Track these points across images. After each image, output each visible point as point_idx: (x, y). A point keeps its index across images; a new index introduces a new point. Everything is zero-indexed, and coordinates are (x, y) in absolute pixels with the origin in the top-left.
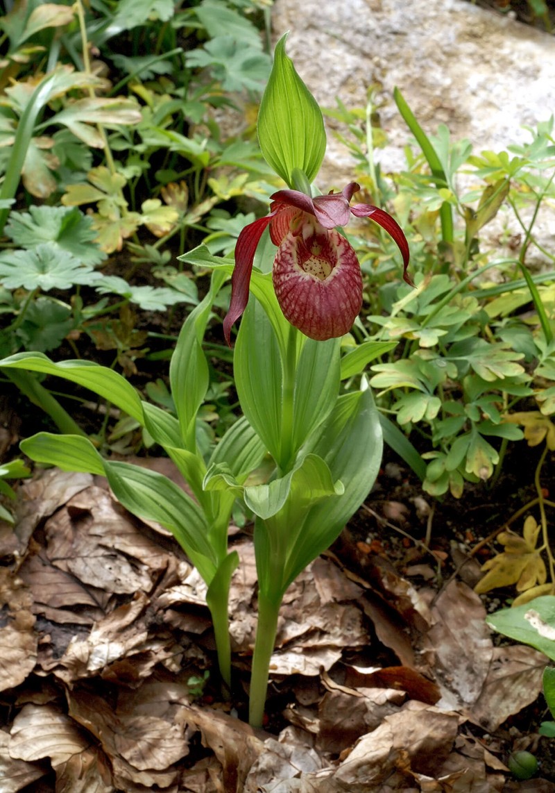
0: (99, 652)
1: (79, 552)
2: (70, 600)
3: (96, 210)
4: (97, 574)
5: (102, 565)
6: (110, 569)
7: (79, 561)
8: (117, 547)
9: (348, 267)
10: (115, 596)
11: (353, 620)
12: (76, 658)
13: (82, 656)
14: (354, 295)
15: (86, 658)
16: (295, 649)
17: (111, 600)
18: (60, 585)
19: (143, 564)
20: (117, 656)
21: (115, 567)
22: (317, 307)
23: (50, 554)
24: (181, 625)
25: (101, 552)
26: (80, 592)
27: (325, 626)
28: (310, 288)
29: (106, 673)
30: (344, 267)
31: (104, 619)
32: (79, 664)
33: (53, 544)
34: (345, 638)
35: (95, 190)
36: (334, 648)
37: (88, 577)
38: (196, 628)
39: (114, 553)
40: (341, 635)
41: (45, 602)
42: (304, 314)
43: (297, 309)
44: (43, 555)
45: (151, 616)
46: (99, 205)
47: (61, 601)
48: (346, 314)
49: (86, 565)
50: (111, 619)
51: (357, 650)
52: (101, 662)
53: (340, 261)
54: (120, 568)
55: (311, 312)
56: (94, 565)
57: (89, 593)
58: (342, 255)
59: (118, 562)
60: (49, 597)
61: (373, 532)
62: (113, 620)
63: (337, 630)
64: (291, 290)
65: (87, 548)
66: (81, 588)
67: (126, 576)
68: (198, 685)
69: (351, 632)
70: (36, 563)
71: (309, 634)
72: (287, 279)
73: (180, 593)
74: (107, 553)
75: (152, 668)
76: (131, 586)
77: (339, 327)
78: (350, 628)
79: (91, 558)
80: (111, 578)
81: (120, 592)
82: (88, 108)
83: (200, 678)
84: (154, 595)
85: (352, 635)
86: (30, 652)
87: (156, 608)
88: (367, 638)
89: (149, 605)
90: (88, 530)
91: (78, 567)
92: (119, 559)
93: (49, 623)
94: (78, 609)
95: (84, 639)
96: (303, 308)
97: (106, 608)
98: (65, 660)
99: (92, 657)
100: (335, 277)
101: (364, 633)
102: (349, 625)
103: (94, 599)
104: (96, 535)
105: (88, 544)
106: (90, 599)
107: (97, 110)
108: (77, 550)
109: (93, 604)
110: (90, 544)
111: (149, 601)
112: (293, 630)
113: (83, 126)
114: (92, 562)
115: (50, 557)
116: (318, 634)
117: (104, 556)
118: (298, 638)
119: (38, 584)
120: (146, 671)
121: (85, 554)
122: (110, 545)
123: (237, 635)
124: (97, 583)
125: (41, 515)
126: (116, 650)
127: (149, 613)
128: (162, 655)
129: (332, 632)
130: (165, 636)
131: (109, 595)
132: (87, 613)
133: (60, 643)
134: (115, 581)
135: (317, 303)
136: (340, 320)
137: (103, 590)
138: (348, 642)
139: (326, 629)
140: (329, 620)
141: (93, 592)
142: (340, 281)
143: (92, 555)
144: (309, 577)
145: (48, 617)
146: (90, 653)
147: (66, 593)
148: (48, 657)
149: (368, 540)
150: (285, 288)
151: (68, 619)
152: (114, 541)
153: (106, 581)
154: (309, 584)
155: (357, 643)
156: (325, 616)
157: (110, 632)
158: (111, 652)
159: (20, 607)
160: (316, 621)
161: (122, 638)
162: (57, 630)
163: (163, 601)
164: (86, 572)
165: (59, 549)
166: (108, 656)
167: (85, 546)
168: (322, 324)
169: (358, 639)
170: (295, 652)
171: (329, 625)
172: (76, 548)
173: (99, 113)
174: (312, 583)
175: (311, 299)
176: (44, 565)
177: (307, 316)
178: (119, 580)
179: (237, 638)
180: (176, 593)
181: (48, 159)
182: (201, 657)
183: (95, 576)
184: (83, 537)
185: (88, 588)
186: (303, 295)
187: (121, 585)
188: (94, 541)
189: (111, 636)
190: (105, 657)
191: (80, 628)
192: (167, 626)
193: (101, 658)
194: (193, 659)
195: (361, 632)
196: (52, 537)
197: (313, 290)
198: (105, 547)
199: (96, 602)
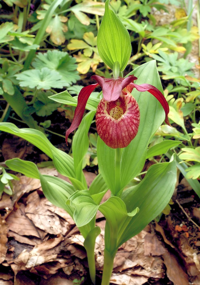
0: (33, 259)
1: (38, 212)
2: (28, 233)
3: (82, 53)
4: (43, 223)
5: (46, 219)
6: (50, 222)
7: (37, 216)
8: (56, 212)
9: (131, 115)
10: (48, 234)
11: (158, 265)
12: (21, 260)
13: (25, 260)
14: (131, 129)
15: (26, 261)
16: (128, 274)
17: (46, 236)
18: (26, 225)
19: (66, 221)
20: (41, 263)
21: (52, 221)
22: (111, 133)
23: (26, 210)
24: (75, 253)
25: (48, 213)
26: (33, 230)
27: (144, 265)
28: (108, 123)
29: (32, 270)
30: (128, 115)
31: (41, 244)
32: (22, 264)
33: (29, 206)
34: (152, 273)
35: (85, 44)
36: (145, 277)
37: (39, 224)
38: (81, 256)
39: (54, 215)
40: (150, 271)
41: (17, 232)
42: (105, 135)
43: (102, 132)
44: (23, 210)
45: (63, 247)
46: (84, 51)
47: (24, 233)
48: (125, 138)
49: (39, 218)
50: (44, 244)
51: (156, 280)
52: (32, 264)
53: (127, 111)
54: (54, 222)
55: (107, 135)
56: (43, 219)
57: (37, 231)
58: (129, 109)
59: (54, 219)
60: (19, 230)
61: (185, 221)
62: (45, 245)
63: (149, 268)
64: (100, 122)
65: (42, 211)
66: (34, 228)
67: (56, 226)
68: (78, 283)
69: (156, 271)
70: (18, 213)
71: (136, 268)
72: (100, 116)
73: (78, 239)
74: (50, 214)
75: (57, 270)
76: (57, 231)
77: (121, 144)
78: (155, 269)
79: (43, 215)
80: (49, 226)
81: (51, 233)
82: (87, 5)
83: (79, 280)
84: (66, 237)
85: (156, 272)
86: (3, 255)
87: (66, 243)
88: (163, 275)
89: (64, 241)
90: (45, 202)
91: (36, 219)
92: (55, 218)
93: (16, 242)
94: (31, 237)
95: (29, 251)
96: (104, 132)
97: (43, 239)
98: (17, 260)
99: (29, 261)
100: (122, 120)
101: (162, 272)
102: (155, 267)
103: (39, 234)
104: (48, 205)
105: (43, 208)
106: (37, 234)
107: (90, 7)
108: (37, 211)
109: (38, 236)
110: (44, 209)
111: (63, 239)
112: (129, 264)
113: (82, 14)
114: (42, 217)
115: (26, 211)
116: (140, 268)
117: (49, 216)
118: (130, 269)
119: (16, 223)
120: (53, 271)
121: (40, 213)
122: (53, 211)
123: (100, 263)
124: (42, 227)
125: (24, 191)
126: (41, 260)
127: (62, 245)
128: (63, 265)
129: (147, 269)
130: (67, 257)
131: (46, 234)
132: (35, 240)
133: (18, 252)
134: (50, 228)
135: (111, 131)
136: (121, 141)
137: (44, 231)
138: (153, 275)
139: (144, 267)
140: (147, 263)
141: (39, 231)
142: (124, 121)
143: (44, 214)
144: (143, 241)
145: (16, 239)
146: (28, 259)
147: (28, 229)
148: (11, 258)
149: (181, 225)
150: (98, 121)
151: (25, 241)
152: (55, 209)
153: (46, 227)
154: (141, 244)
155: (157, 277)
156: (145, 261)
157: (41, 250)
158: (38, 261)
159: (3, 233)
160: (141, 262)
161: (46, 254)
162: (19, 245)
163: (70, 241)
164: (38, 221)
165: (31, 208)
166: (36, 262)
167: (42, 209)
168: (112, 141)
169: (158, 274)
170: (127, 275)
171: (146, 265)
172: (37, 210)
173: (91, 9)
174: (143, 244)
175: (108, 129)
176: (22, 215)
177: (105, 136)
178: (52, 228)
179: (100, 264)
180: (76, 238)
181: (64, 27)
182: (81, 270)
183: (42, 224)
184: (43, 205)
185: (37, 229)
186: (105, 126)
187: (53, 230)
188: (46, 208)
189: (42, 252)
190: (35, 262)
191: (29, 246)
192: (69, 252)
193: (33, 262)
194: (77, 271)
195: (161, 271)
196: (29, 203)
197: (110, 124)
198: (50, 211)
199: (40, 236)
